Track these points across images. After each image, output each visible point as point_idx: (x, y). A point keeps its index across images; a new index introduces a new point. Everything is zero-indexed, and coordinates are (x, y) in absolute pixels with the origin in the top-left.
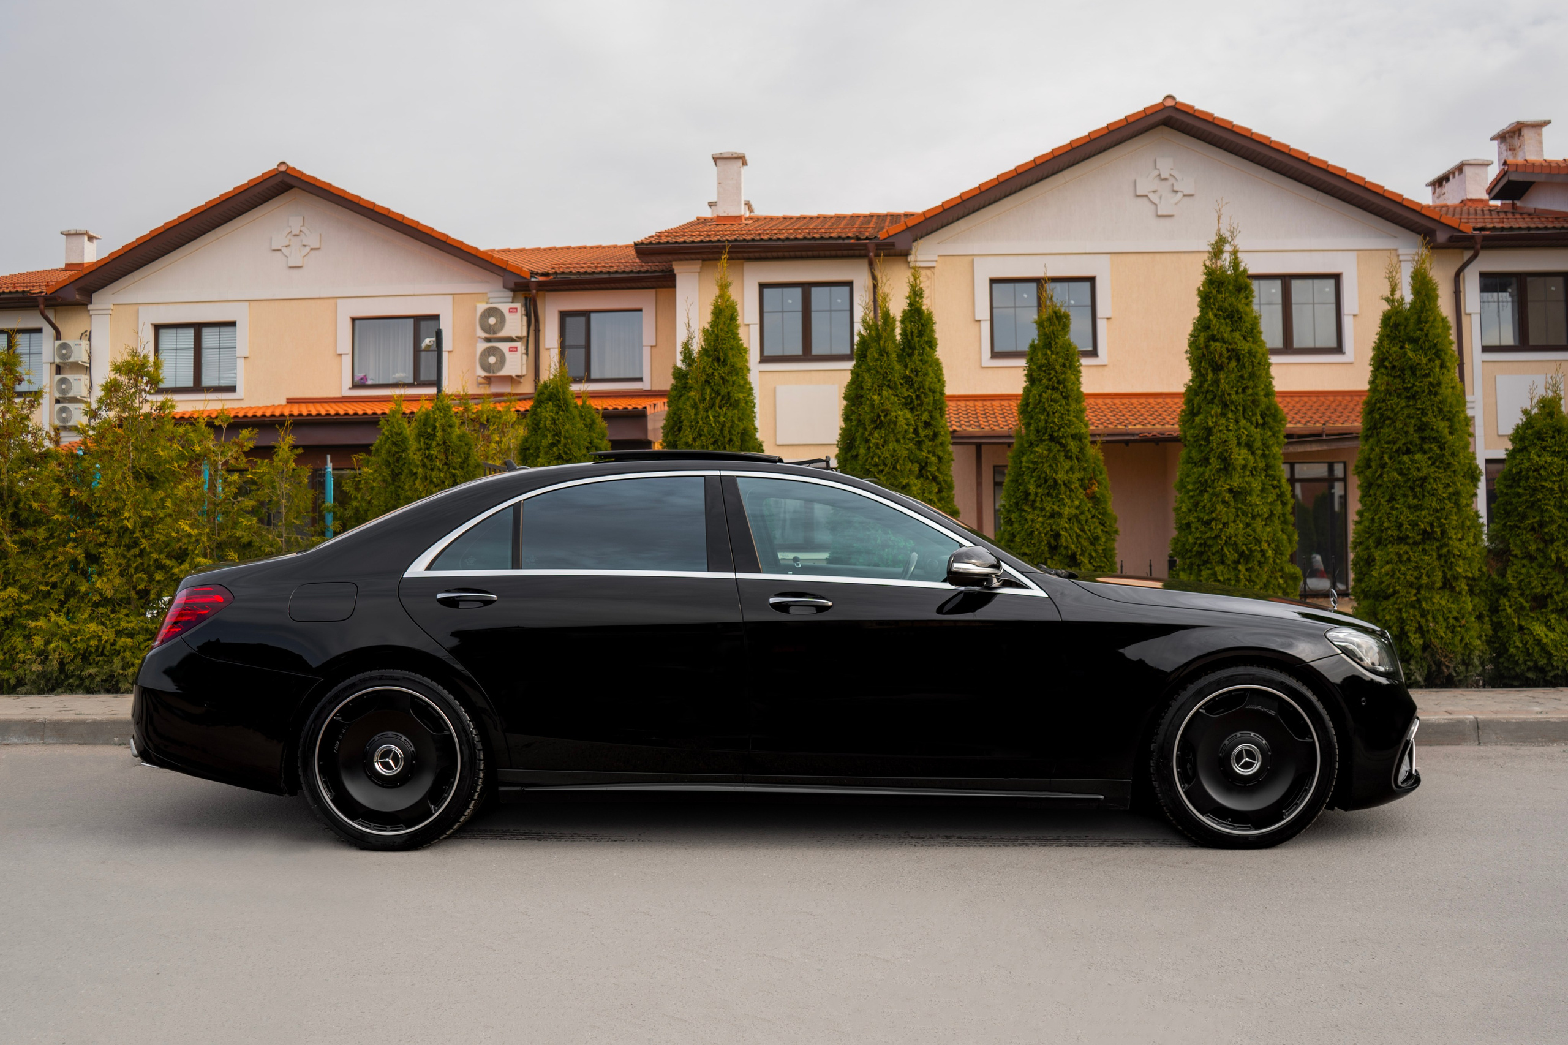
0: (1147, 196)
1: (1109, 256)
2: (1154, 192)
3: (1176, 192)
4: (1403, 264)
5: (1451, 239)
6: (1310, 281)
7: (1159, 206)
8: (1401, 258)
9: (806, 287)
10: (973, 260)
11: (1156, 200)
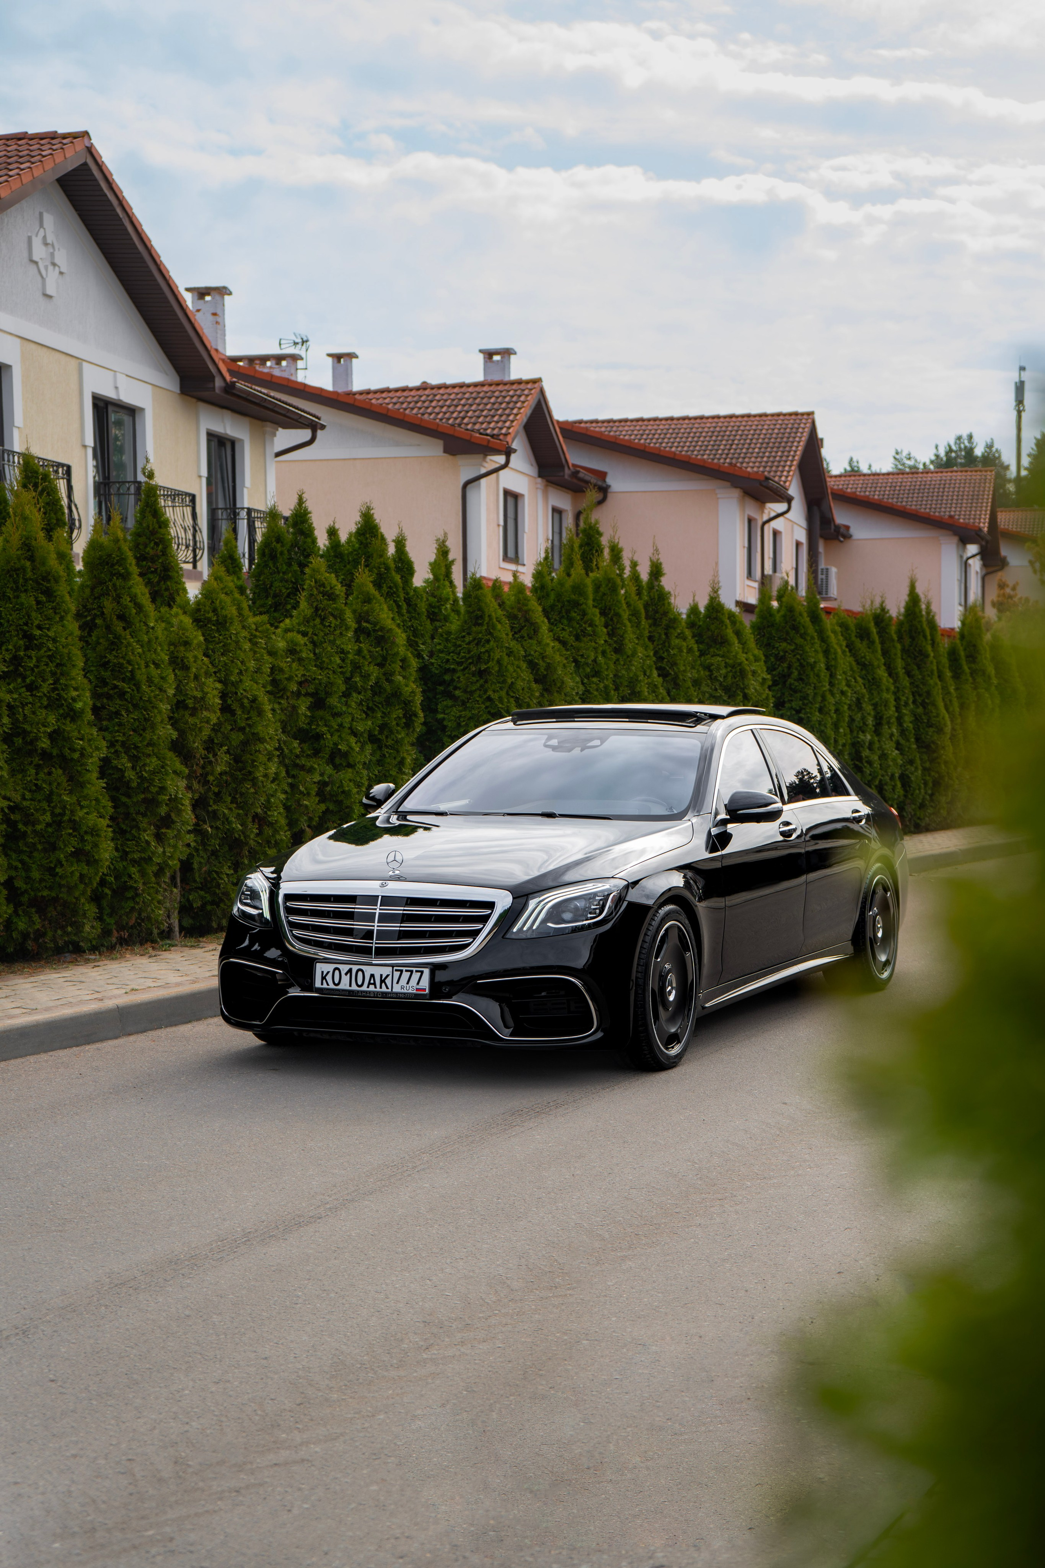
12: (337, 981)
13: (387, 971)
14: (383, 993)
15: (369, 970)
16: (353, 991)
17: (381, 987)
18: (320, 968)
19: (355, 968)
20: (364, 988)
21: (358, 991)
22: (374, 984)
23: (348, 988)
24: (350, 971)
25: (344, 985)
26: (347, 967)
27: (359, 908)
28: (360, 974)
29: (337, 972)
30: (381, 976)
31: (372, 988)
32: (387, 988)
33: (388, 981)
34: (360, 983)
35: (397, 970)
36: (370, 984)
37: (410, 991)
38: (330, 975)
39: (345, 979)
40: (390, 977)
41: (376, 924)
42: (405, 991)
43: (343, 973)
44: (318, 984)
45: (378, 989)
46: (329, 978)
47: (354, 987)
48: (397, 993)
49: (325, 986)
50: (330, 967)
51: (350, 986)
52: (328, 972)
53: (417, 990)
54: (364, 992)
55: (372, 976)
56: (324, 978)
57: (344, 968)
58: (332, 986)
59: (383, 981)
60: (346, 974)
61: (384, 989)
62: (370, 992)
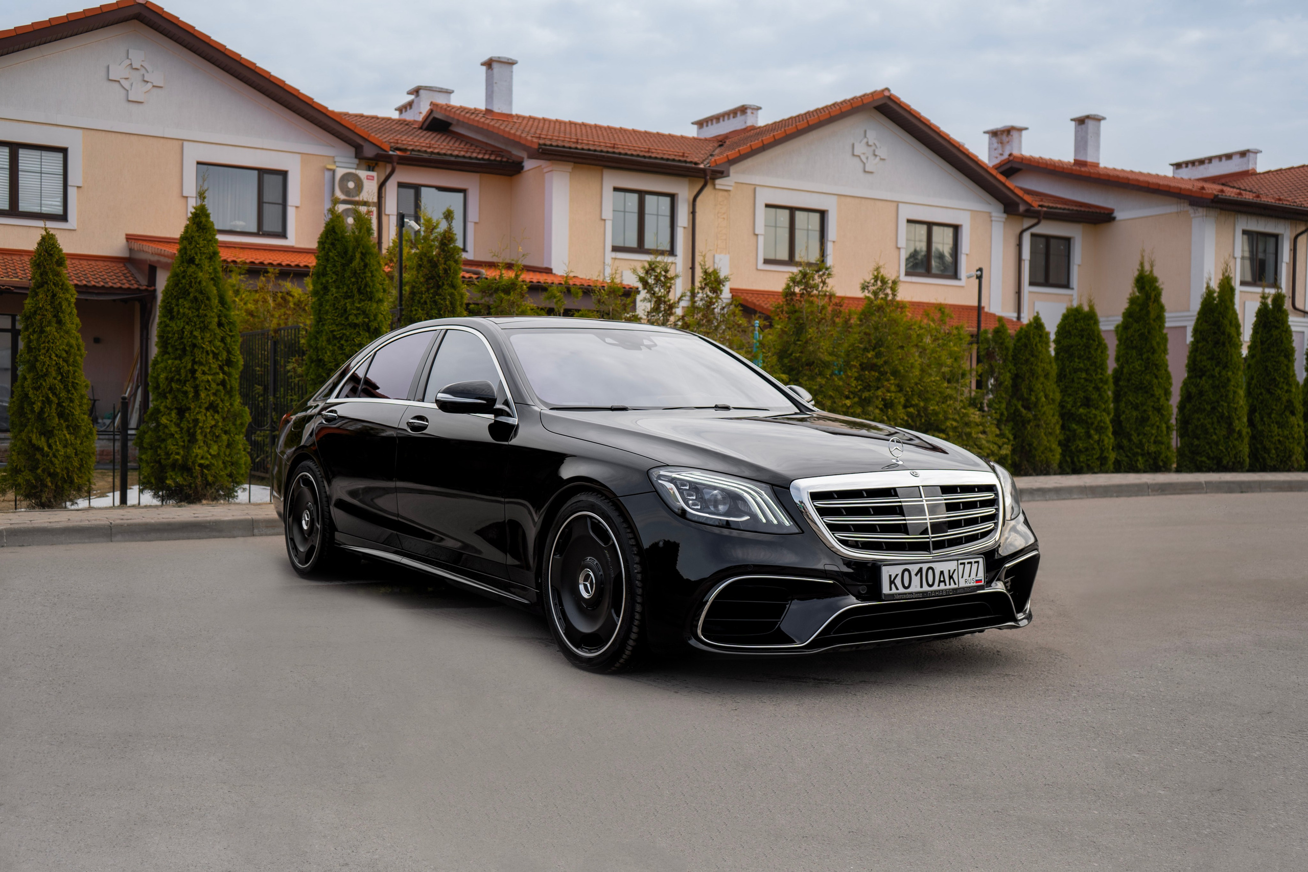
0: (859, 156)
1: (836, 197)
2: (864, 154)
3: (875, 156)
4: (993, 223)
5: (1027, 211)
6: (942, 228)
7: (867, 165)
8: (993, 219)
9: (642, 194)
10: (755, 189)
11: (864, 160)
12: (906, 584)
13: (952, 565)
14: (954, 590)
15: (938, 567)
16: (926, 592)
17: (950, 584)
18: (886, 572)
19: (925, 567)
20: (935, 588)
21: (932, 592)
22: (944, 581)
23: (919, 589)
24: (920, 570)
25: (915, 587)
26: (916, 567)
27: (906, 502)
28: (930, 572)
29: (906, 574)
30: (949, 571)
31: (942, 586)
32: (955, 584)
33: (955, 576)
34: (930, 583)
35: (961, 564)
36: (940, 581)
37: (972, 584)
38: (899, 577)
39: (916, 580)
40: (956, 571)
41: (928, 517)
42: (968, 585)
43: (913, 574)
44: (886, 590)
45: (948, 587)
46: (898, 581)
47: (926, 588)
48: (963, 588)
49: (894, 591)
50: (898, 570)
51: (921, 587)
52: (897, 575)
53: (977, 581)
54: (935, 591)
55: (942, 573)
56: (892, 582)
57: (914, 568)
58: (902, 590)
59: (951, 577)
60: (916, 575)
61: (953, 586)
62: (942, 590)
